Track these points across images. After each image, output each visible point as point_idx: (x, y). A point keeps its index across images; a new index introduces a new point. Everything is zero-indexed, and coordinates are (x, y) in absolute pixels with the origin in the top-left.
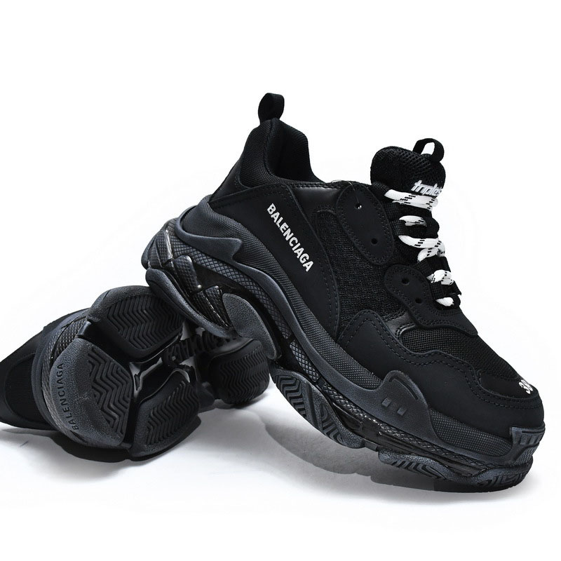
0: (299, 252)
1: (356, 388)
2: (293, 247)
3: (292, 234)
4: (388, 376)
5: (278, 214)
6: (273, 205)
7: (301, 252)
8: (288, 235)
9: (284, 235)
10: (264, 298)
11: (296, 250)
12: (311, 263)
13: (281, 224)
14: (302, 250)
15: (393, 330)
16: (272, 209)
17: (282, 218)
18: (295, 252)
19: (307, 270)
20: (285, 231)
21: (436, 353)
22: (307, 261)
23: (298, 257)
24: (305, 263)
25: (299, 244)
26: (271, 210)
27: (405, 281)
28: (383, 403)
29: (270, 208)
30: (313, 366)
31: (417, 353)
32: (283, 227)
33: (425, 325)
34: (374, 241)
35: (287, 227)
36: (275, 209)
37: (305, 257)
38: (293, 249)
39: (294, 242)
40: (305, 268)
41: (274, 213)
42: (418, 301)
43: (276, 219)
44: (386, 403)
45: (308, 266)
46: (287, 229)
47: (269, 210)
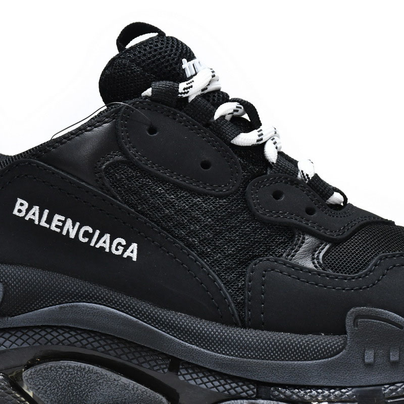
0: (105, 242)
1: (319, 365)
2: (90, 241)
3: (78, 224)
4: (349, 322)
5: (36, 209)
6: (20, 201)
7: (108, 242)
8: (71, 229)
9: (64, 233)
10: (91, 340)
11: (97, 242)
12: (134, 246)
13: (49, 221)
14: (107, 237)
15: (309, 265)
16: (20, 207)
17: (46, 212)
18: (98, 246)
19: (135, 259)
20: (62, 228)
21: (381, 259)
22: (126, 248)
23: (107, 250)
24: (124, 251)
25: (98, 232)
26: (20, 211)
27: (277, 195)
28: (366, 361)
29: (17, 207)
30: (235, 379)
31: (360, 273)
32: (55, 222)
33: (339, 237)
34: (206, 165)
35: (63, 218)
36: (26, 205)
37: (119, 244)
38: (92, 244)
39: (86, 234)
40: (129, 258)
41: (28, 211)
42: (310, 211)
43: (36, 219)
44: (369, 357)
45: (132, 253)
46: (64, 222)
47: (15, 212)
